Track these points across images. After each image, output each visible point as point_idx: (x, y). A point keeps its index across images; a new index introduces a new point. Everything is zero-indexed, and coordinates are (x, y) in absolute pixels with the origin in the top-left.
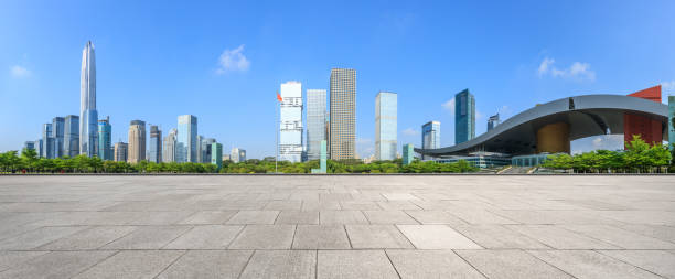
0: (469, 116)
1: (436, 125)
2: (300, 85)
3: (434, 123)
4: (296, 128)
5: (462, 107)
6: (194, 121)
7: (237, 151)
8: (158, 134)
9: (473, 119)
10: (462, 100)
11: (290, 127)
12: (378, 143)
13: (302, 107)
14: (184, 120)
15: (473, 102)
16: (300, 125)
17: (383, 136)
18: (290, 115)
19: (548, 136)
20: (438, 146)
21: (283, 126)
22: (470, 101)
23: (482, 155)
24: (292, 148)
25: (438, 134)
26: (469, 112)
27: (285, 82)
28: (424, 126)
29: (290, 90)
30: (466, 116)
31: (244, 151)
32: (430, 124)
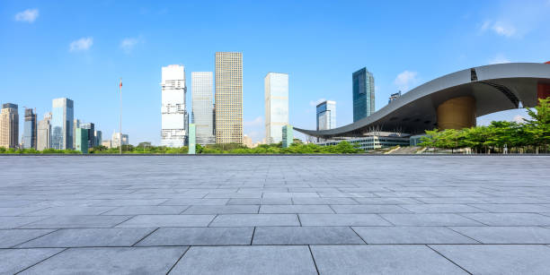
0: (368, 94)
1: (331, 105)
2: (182, 68)
3: (329, 102)
4: (179, 111)
5: (361, 85)
6: (70, 104)
7: (119, 136)
8: (33, 118)
9: (372, 97)
10: (360, 78)
11: (172, 110)
12: (268, 125)
13: (185, 90)
14: (59, 104)
15: (372, 80)
16: (182, 107)
17: (274, 118)
18: (172, 97)
19: (450, 112)
20: (334, 126)
21: (164, 109)
22: (368, 79)
23: (375, 135)
24: (174, 132)
25: (334, 114)
26: (368, 91)
27: (166, 66)
28: (318, 106)
29: (172, 73)
30: (364, 94)
31: (126, 136)
32: (325, 103)
